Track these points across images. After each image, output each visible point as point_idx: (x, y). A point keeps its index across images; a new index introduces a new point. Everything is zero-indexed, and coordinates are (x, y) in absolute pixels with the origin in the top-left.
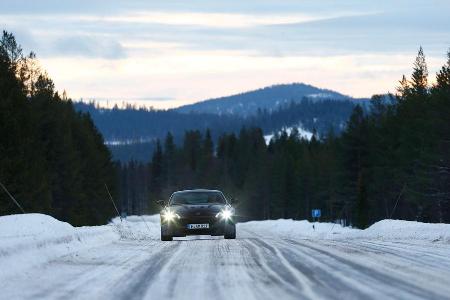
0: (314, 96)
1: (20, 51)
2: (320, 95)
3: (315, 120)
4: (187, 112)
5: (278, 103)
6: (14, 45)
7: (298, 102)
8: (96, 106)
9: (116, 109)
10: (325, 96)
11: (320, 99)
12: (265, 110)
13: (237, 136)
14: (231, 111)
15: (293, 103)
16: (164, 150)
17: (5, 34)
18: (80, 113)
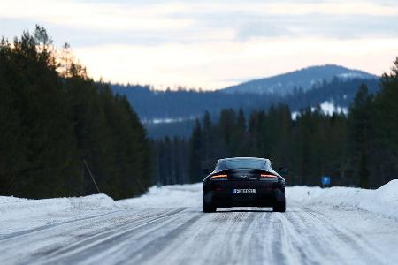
0: (345, 75)
1: (51, 42)
2: (350, 75)
3: (345, 97)
4: (232, 92)
5: (313, 82)
6: (45, 37)
7: (329, 81)
8: (151, 89)
9: (168, 91)
10: (355, 75)
11: (349, 78)
12: (300, 89)
13: (267, 112)
14: (271, 90)
15: (325, 82)
16: (202, 126)
17: (38, 28)
18: (117, 95)
